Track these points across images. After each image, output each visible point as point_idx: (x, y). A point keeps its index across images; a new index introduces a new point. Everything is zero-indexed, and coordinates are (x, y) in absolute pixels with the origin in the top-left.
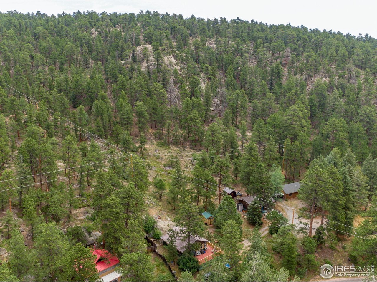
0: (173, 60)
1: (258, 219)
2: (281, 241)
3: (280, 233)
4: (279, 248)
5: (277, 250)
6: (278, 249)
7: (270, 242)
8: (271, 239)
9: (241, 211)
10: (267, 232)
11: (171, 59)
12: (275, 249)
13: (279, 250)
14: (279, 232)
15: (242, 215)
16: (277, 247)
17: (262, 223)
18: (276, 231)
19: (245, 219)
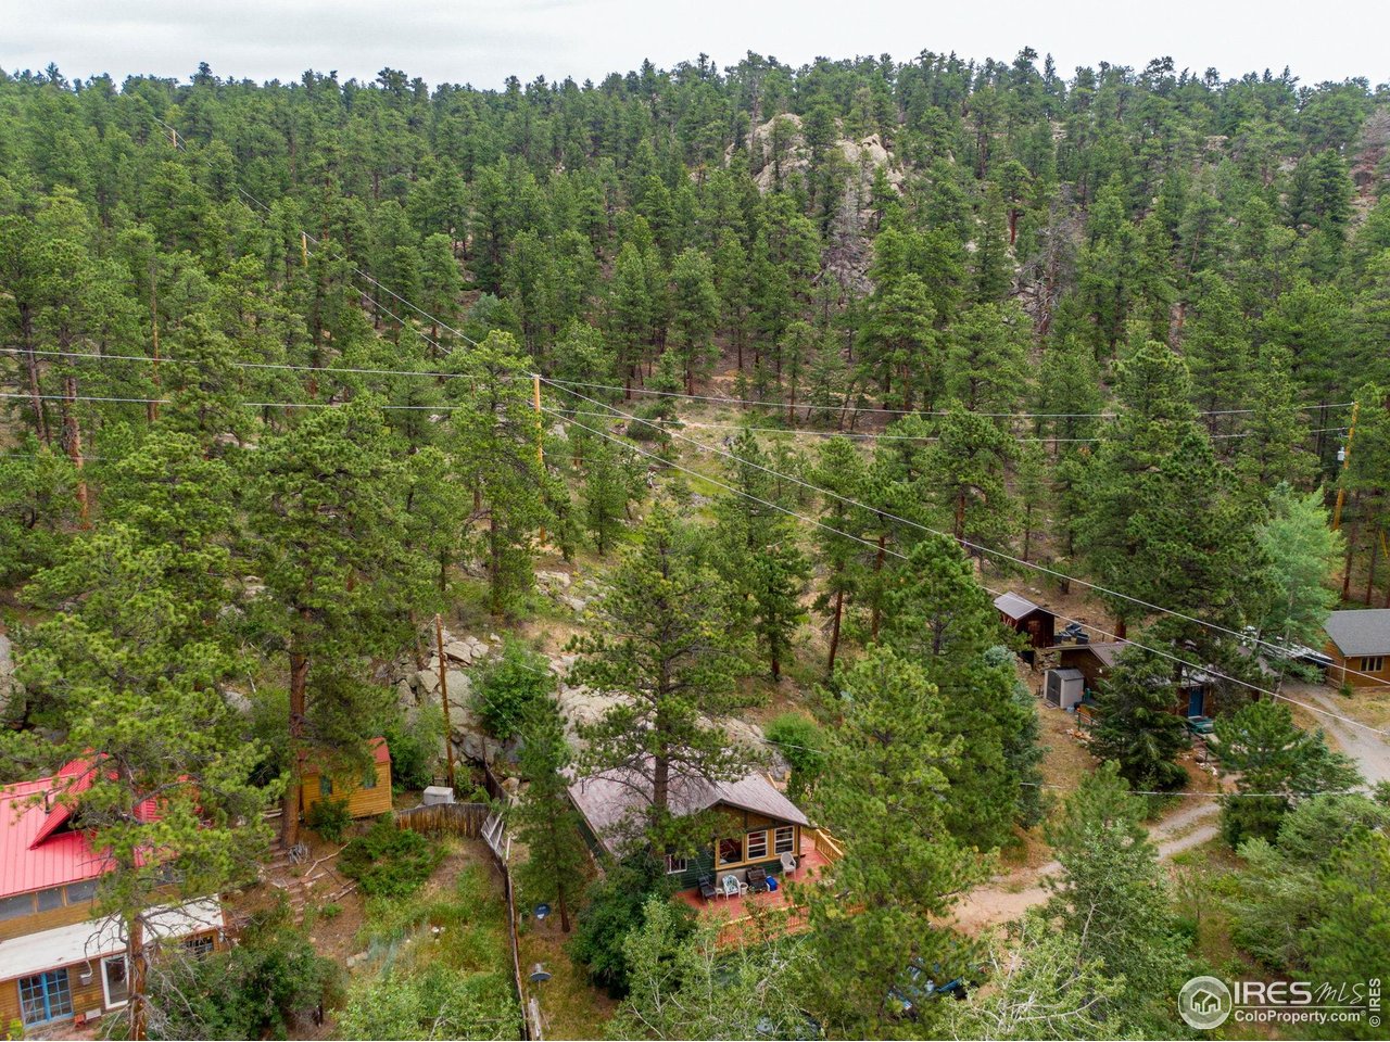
0: (880, 154)
1: (1153, 750)
2: (1297, 887)
3: (1300, 840)
4: (1284, 941)
5: (1264, 949)
6: (1270, 946)
7: (1224, 894)
8: (1226, 874)
9: (1071, 709)
10: (1209, 832)
11: (874, 146)
12: (1249, 940)
13: (1279, 953)
14: (1287, 833)
15: (1069, 727)
16: (1268, 932)
17: (1180, 781)
18: (1270, 830)
19: (1082, 746)
